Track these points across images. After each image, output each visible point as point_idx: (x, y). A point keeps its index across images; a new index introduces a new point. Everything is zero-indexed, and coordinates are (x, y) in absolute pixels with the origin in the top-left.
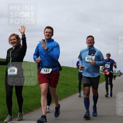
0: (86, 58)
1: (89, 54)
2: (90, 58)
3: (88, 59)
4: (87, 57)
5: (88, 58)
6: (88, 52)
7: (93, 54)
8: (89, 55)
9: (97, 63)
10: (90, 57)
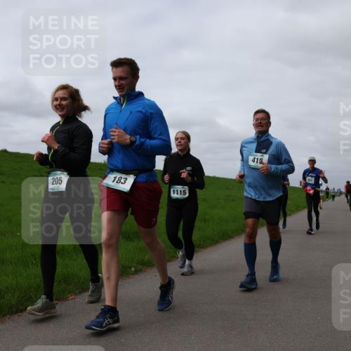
0: (251, 158)
1: (258, 151)
2: (257, 159)
3: (254, 161)
4: (253, 157)
5: (254, 159)
6: (254, 146)
7: (264, 151)
8: (256, 152)
9: (272, 170)
10: (259, 156)
